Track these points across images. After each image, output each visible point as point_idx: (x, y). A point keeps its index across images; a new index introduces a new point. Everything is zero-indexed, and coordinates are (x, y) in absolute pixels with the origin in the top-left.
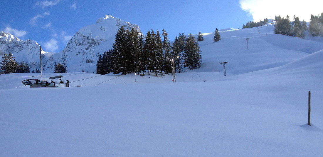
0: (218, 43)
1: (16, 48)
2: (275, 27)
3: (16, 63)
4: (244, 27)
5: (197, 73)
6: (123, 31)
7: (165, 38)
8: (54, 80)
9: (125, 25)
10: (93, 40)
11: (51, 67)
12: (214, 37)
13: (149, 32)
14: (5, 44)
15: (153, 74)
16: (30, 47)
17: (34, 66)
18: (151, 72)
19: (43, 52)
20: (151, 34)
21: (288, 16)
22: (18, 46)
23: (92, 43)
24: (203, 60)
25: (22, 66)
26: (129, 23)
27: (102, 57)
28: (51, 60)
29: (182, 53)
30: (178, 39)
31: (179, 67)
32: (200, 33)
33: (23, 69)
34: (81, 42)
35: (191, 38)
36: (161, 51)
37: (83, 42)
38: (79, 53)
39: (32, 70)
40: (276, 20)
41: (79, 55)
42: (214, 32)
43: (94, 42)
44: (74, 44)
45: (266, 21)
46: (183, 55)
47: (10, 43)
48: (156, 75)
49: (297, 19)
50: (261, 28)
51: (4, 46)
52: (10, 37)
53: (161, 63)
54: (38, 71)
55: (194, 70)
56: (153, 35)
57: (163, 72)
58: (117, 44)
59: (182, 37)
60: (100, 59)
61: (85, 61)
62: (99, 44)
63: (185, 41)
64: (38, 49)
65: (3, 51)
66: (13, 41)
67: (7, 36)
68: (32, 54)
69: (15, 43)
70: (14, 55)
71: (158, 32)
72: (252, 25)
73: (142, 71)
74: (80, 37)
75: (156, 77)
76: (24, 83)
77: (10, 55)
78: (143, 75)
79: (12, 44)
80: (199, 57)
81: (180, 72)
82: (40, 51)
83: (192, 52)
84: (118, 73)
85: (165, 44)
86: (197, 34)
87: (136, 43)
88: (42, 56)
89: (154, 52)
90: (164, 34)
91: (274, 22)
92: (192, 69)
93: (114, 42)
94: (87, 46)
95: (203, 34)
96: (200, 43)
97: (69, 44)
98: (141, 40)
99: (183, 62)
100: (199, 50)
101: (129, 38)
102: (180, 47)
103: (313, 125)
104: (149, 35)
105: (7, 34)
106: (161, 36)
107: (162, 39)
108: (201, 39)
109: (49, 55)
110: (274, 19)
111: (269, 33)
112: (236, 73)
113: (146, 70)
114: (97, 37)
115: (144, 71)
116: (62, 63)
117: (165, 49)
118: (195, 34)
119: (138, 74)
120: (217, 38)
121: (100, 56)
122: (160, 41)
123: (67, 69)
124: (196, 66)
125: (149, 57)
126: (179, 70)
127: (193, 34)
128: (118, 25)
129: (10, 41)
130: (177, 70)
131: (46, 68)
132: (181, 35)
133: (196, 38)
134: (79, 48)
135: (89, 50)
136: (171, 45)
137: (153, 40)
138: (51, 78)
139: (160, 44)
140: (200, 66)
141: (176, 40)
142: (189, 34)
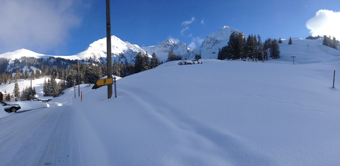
0: (291, 45)
1: (175, 48)
2: (323, 41)
3: (175, 55)
4: (307, 38)
5: (277, 61)
6: (234, 34)
7: (259, 39)
8: (194, 62)
9: (235, 31)
10: (216, 40)
11: (193, 57)
12: (289, 42)
13: (250, 35)
14: (170, 46)
15: (251, 60)
16: (182, 46)
17: (184, 57)
18: (250, 59)
19: (188, 49)
20: (251, 36)
21: (330, 36)
22: (176, 47)
23: (216, 42)
24: (281, 54)
25: (178, 57)
26: (238, 30)
27: (221, 50)
28: (193, 53)
29: (269, 49)
30: (267, 41)
31: (267, 57)
32: (280, 39)
33: (179, 58)
34: (209, 42)
35: (275, 41)
36: (257, 48)
37: (210, 42)
38: (208, 48)
39: (183, 59)
40: (324, 37)
41: (208, 49)
42: (289, 39)
43: (217, 42)
44: (206, 43)
45: (319, 37)
46: (270, 50)
47: (172, 45)
48: (253, 61)
49: (334, 39)
50: (315, 40)
51: (169, 47)
52: (172, 42)
53: (256, 54)
54: (186, 59)
55: (275, 59)
56: (252, 37)
57: (257, 59)
58: (230, 42)
59: (269, 40)
60: (220, 51)
61: (211, 53)
62: (219, 43)
63: (271, 43)
64: (186, 47)
65: (169, 50)
66: (173, 44)
67: (170, 41)
68: (183, 50)
69: (174, 45)
70: (174, 51)
71: (255, 36)
72: (311, 38)
73: (244, 58)
74: (209, 39)
75: (253, 62)
76: (179, 64)
77: (172, 51)
78: (245, 60)
79: (173, 46)
80: (279, 52)
81: (267, 60)
82: (187, 48)
83: (275, 49)
84: (230, 59)
85: (259, 44)
86: (279, 39)
87: (242, 42)
88: (188, 51)
89: (252, 47)
90: (259, 37)
91: (323, 38)
92: (274, 59)
93: (229, 41)
94: (213, 44)
95: (282, 40)
96: (279, 44)
97: (203, 43)
98: (244, 40)
99: (269, 54)
100: (279, 48)
101: (237, 38)
102: (268, 45)
103: (335, 88)
104: (249, 37)
105: (170, 40)
106: (257, 38)
107: (258, 40)
108: (280, 42)
109: (192, 50)
110: (323, 36)
111: (320, 44)
112: (300, 63)
113: (247, 58)
114: (219, 39)
115: (245, 58)
116: (199, 54)
117: (259, 46)
118: (277, 39)
119: (242, 60)
120: (290, 42)
121: (220, 49)
122: (256, 41)
123: (201, 57)
124: (277, 57)
125: (249, 50)
126: (267, 59)
127: (275, 39)
128: (231, 32)
129: (172, 44)
130: (266, 59)
131: (190, 57)
132: (269, 39)
133: (278, 41)
134: (208, 46)
135: (214, 46)
136: (262, 44)
137: (253, 40)
138: (192, 61)
139: (256, 43)
140: (279, 57)
141: (266, 41)
142: (274, 39)
